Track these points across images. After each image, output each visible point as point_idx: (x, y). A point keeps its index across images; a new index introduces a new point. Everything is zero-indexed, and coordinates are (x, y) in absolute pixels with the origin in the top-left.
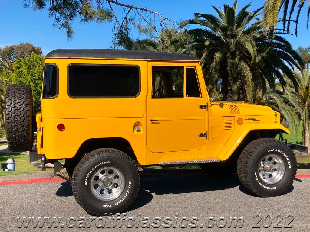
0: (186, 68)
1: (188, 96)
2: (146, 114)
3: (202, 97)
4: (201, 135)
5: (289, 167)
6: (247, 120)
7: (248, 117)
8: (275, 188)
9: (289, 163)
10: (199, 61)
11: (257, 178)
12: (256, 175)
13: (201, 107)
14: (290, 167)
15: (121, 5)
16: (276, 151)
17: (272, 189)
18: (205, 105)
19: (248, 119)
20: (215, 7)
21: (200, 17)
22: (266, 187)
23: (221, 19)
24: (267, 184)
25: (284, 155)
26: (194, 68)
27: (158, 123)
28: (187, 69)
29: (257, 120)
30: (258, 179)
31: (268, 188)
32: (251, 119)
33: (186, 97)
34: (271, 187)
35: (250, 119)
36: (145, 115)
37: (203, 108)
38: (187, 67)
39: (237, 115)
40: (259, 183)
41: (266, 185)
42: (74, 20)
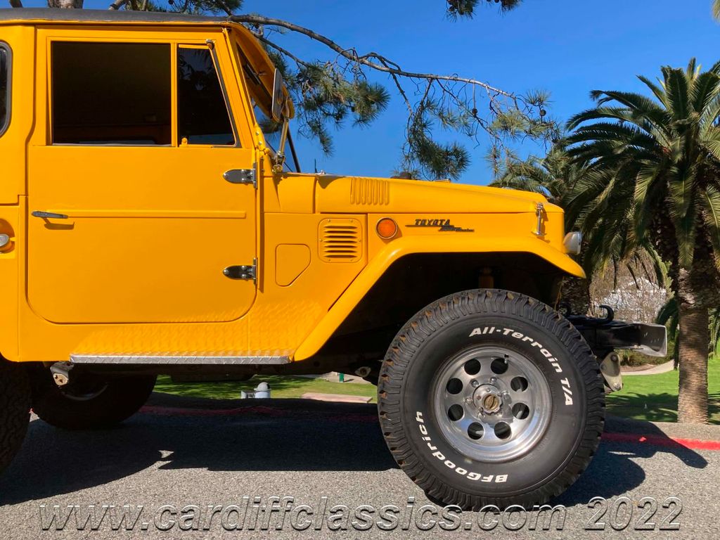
0: (178, 47)
1: (184, 140)
2: (27, 194)
3: (239, 146)
4: (234, 272)
5: (564, 399)
6: (417, 225)
7: (422, 217)
8: (502, 479)
9: (566, 386)
10: (224, 27)
11: (425, 433)
12: (422, 421)
13: (234, 177)
14: (569, 402)
15: (408, 75)
16: (506, 333)
17: (489, 479)
18: (248, 171)
19: (423, 225)
20: (645, 77)
21: (607, 100)
22: (465, 472)
23: (661, 101)
24: (473, 460)
25: (543, 351)
26: (206, 47)
27: (71, 227)
28: (180, 52)
29: (459, 230)
30: (428, 439)
31: (472, 474)
32: (435, 225)
33: (179, 142)
34: (485, 474)
35: (429, 225)
36: (22, 199)
37: (240, 183)
38: (180, 46)
39: (377, 208)
40: (436, 454)
41: (469, 462)
42: (344, 124)
